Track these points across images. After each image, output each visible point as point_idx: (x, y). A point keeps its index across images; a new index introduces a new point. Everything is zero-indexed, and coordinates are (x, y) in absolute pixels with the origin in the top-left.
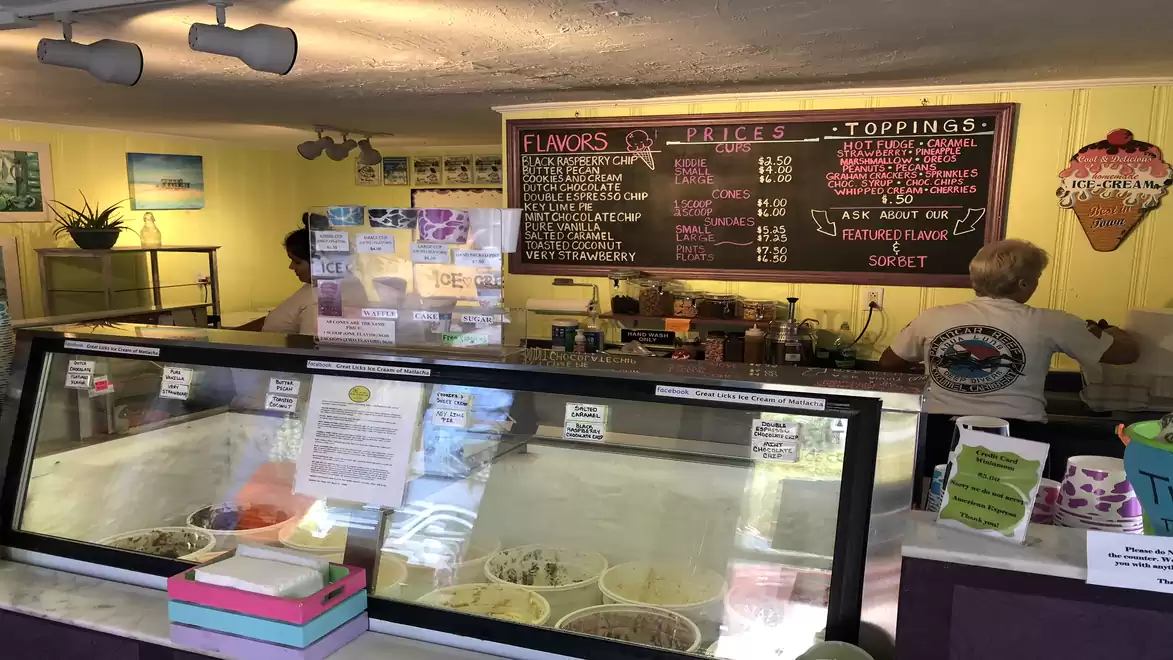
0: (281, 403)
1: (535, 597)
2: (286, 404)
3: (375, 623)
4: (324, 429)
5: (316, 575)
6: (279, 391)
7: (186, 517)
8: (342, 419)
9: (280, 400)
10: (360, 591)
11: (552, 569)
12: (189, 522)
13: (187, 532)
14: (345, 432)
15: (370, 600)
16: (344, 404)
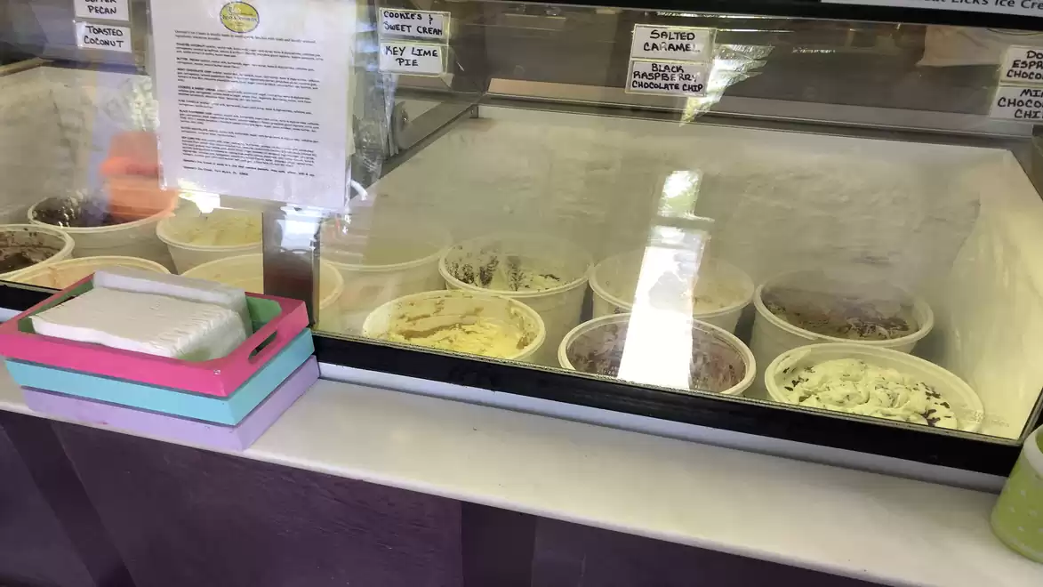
0: (101, 37)
1: (517, 306)
2: (111, 38)
3: (328, 369)
4: (192, 83)
5: (230, 316)
6: (94, 15)
7: (26, 210)
8: (216, 64)
9: (99, 31)
10: (303, 332)
11: (514, 264)
12: (30, 216)
13: (30, 230)
14: (229, 87)
15: (318, 340)
16: (216, 37)
